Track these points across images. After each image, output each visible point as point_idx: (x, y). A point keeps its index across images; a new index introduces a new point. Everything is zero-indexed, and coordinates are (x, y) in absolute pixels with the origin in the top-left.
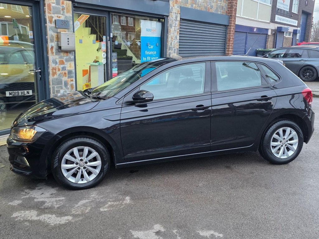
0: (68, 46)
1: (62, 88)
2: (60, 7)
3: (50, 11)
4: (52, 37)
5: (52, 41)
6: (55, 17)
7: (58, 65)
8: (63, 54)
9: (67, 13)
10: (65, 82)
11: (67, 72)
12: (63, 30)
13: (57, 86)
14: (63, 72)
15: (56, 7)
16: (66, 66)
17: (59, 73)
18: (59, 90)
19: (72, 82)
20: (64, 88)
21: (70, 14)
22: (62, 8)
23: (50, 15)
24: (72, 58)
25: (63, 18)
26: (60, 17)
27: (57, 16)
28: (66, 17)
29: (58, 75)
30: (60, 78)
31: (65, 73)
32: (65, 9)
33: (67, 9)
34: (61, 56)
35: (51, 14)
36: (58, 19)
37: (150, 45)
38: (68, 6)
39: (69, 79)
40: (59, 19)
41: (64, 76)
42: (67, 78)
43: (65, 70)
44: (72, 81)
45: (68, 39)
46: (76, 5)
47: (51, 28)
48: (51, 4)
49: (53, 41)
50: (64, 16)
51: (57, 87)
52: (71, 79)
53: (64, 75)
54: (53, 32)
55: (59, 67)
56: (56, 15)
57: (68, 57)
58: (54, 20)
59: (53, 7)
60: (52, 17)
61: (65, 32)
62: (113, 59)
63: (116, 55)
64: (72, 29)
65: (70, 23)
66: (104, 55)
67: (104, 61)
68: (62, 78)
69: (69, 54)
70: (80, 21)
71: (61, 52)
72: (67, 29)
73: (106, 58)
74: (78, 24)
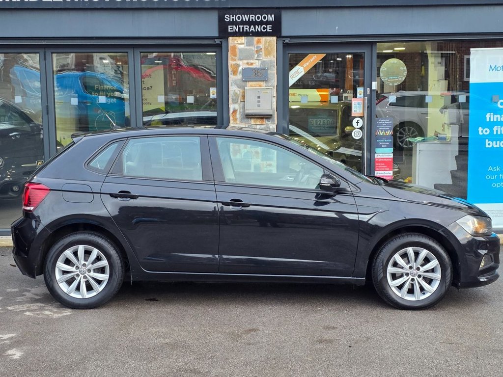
0: (259, 108)
2: (253, 49)
3: (234, 56)
4: (235, 96)
5: (235, 102)
6: (243, 65)
8: (254, 122)
9: (266, 55)
11: (260, 150)
12: (257, 83)
15: (246, 49)
17: (246, 151)
21: (272, 57)
22: (256, 49)
23: (234, 63)
24: (271, 127)
25: (257, 64)
26: (252, 64)
27: (247, 63)
28: (263, 63)
29: (243, 154)
30: (247, 159)
31: (257, 153)
32: (263, 50)
33: (266, 49)
34: (250, 125)
35: (235, 61)
36: (247, 66)
38: (269, 45)
39: (265, 162)
40: (250, 67)
41: (255, 157)
42: (259, 160)
44: (270, 165)
46: (287, 41)
47: (235, 82)
48: (237, 45)
49: (238, 101)
50: (260, 61)
52: (268, 162)
53: (254, 155)
54: (238, 87)
56: (245, 61)
57: (263, 126)
58: (240, 69)
59: (241, 50)
60: (238, 66)
61: (260, 86)
62: (381, 131)
63: (391, 122)
64: (273, 80)
65: (269, 72)
66: (358, 123)
67: (357, 134)
68: (251, 160)
69: (267, 121)
70: (305, 66)
71: (251, 118)
72: (263, 81)
73: (361, 128)
74: (299, 71)
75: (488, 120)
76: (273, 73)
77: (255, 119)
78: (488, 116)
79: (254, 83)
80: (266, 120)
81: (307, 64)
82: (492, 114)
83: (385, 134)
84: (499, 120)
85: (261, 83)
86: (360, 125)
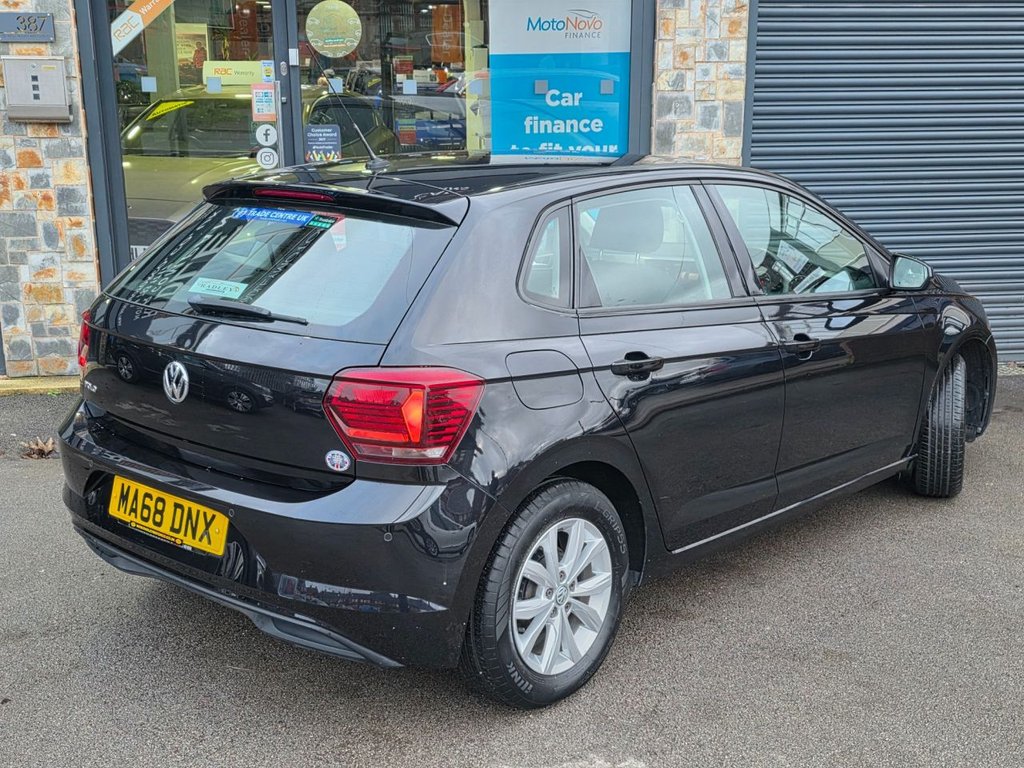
0: (37, 102)
1: (34, 248)
7: (14, 168)
8: (34, 132)
10: (46, 228)
11: (52, 193)
12: (32, 46)
13: (15, 239)
14: (39, 192)
16: (49, 172)
17: (22, 195)
18: (24, 255)
19: (76, 231)
20: (44, 247)
24: (73, 144)
25: (28, 6)
28: (42, 2)
29: (15, 202)
30: (26, 213)
31: (47, 198)
34: (25, 138)
36: (6, 10)
37: (557, 93)
39: (66, 219)
40: (12, 10)
41: (43, 208)
42: (54, 214)
43: (47, 185)
44: (78, 224)
45: (35, 78)
51: (13, 243)
52: (72, 218)
53: (40, 204)
55: (22, 175)
57: (55, 142)
61: (40, 54)
62: (318, 152)
63: (335, 135)
64: (69, 41)
65: (56, 22)
66: (266, 135)
67: (267, 158)
68: (34, 214)
69: (62, 132)
70: (144, 10)
71: (26, 124)
72: (46, 43)
73: (275, 147)
74: (133, 22)
75: (528, 131)
76: (67, 24)
77: (36, 127)
78: (528, 122)
79: (25, 46)
80: (60, 127)
81: (149, 7)
82: (536, 118)
83: (324, 159)
84: (549, 131)
85: (42, 47)
86: (272, 140)
